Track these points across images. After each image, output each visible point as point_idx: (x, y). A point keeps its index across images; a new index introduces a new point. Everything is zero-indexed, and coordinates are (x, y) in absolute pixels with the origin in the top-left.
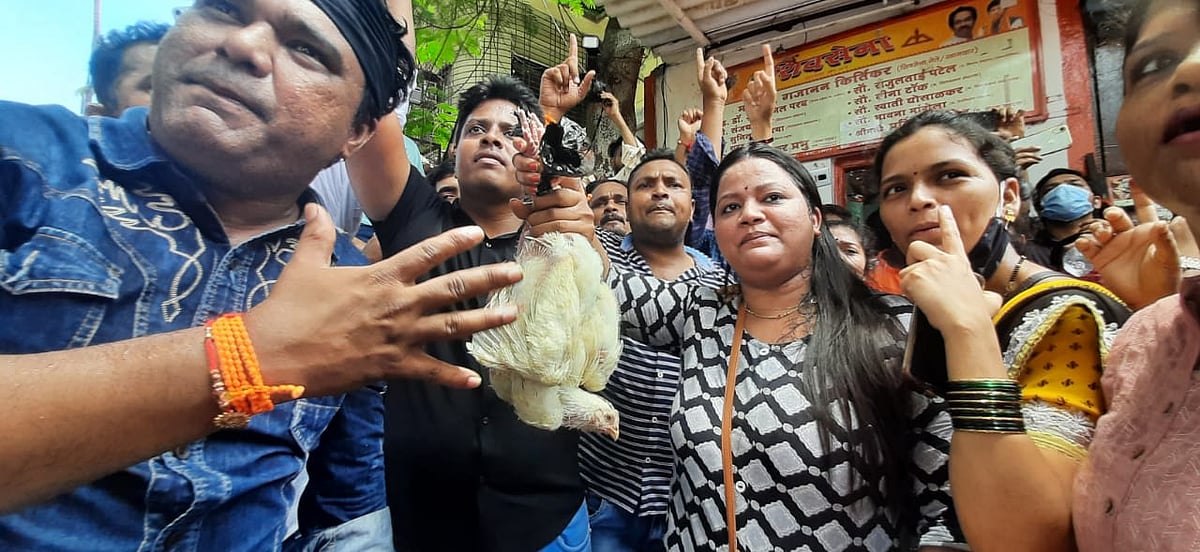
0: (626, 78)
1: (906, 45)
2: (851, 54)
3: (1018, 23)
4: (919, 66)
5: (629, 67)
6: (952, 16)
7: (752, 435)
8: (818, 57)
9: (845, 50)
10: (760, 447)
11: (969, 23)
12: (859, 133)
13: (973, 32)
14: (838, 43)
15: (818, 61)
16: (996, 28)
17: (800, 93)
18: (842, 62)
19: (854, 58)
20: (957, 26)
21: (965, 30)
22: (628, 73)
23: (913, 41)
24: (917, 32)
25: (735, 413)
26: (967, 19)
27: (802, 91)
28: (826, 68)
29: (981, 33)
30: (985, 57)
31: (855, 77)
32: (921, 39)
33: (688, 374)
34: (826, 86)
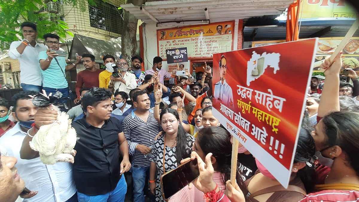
0: (133, 29)
1: (207, 33)
2: (195, 32)
3: (230, 32)
4: (209, 39)
5: (134, 25)
6: (218, 26)
7: (168, 165)
8: (187, 31)
9: (193, 31)
10: (170, 167)
11: (221, 30)
12: (196, 55)
13: (221, 32)
14: (192, 28)
15: (187, 32)
16: (226, 33)
17: (183, 41)
18: (193, 34)
19: (196, 34)
20: (218, 30)
21: (219, 31)
22: (134, 28)
23: (209, 32)
24: (210, 30)
25: (165, 162)
26: (220, 29)
27: (183, 40)
28: (189, 35)
29: (223, 33)
30: (223, 40)
31: (195, 39)
32: (211, 32)
33: (158, 161)
34: (189, 40)
